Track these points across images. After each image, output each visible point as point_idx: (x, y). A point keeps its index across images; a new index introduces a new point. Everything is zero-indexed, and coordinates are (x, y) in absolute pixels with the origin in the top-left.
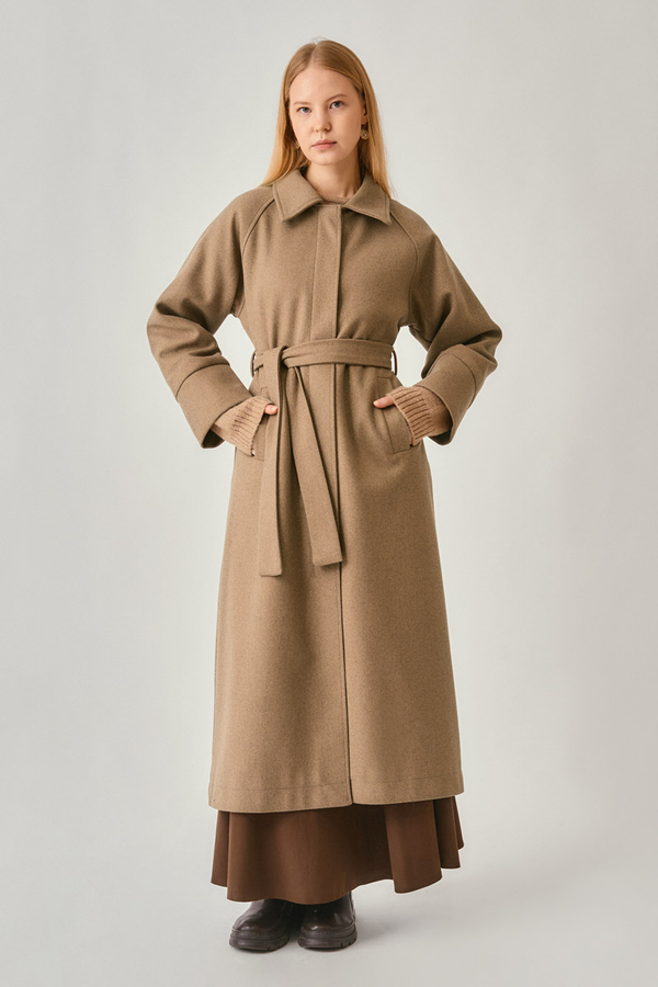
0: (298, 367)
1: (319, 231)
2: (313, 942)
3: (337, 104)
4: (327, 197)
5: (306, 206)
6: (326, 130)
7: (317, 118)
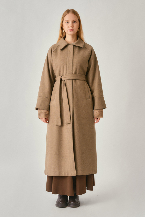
0: (65, 80)
1: (68, 51)
2: (72, 206)
3: (75, 22)
4: (69, 43)
5: (65, 46)
6: (72, 27)
7: (70, 24)
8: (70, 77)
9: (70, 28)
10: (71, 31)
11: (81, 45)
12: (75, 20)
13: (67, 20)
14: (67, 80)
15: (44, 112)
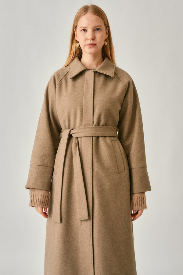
0: (77, 138)
1: (85, 82)
4: (88, 68)
5: (79, 72)
6: (93, 39)
7: (89, 34)
8: (89, 132)
9: (89, 42)
10: (90, 48)
11: (110, 73)
12: (99, 26)
13: (84, 26)
14: (82, 137)
15: (40, 196)
